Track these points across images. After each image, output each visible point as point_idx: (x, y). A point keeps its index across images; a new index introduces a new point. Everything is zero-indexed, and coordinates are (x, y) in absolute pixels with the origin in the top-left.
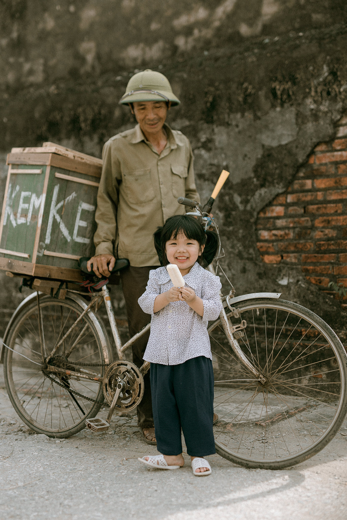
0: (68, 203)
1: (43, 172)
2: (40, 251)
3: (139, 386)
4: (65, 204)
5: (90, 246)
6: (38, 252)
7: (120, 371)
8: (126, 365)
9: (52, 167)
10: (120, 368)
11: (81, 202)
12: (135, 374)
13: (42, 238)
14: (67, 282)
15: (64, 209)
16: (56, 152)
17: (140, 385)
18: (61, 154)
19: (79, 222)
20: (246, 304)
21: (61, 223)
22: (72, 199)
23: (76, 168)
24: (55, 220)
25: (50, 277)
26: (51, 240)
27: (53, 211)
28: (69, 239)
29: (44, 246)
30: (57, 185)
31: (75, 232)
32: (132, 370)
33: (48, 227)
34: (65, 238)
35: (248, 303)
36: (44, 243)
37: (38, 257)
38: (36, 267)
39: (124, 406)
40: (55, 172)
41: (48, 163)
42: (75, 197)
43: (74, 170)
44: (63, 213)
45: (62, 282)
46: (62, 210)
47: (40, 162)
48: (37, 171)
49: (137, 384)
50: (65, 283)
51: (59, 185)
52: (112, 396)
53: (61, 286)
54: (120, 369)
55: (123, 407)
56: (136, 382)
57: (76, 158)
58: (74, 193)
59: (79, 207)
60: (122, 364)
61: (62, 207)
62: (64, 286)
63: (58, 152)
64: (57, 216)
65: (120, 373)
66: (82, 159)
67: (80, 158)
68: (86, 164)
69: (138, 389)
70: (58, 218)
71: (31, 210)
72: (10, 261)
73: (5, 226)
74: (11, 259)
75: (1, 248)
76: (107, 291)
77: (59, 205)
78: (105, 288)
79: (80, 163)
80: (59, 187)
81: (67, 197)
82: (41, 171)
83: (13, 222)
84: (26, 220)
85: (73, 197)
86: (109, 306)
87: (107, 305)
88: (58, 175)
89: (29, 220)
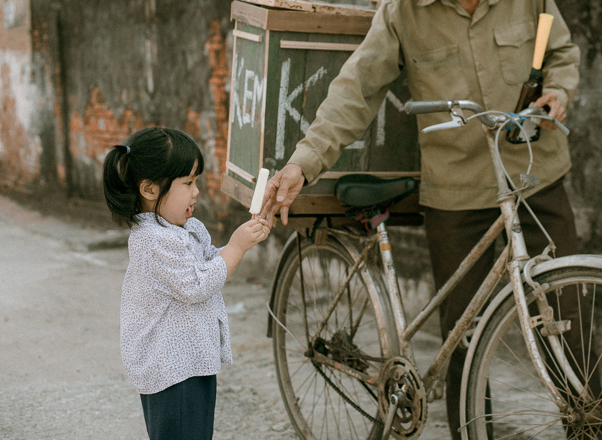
0: (311, 87)
1: (263, 39)
3: (420, 403)
4: (306, 89)
5: (365, 153)
7: (397, 373)
8: (403, 365)
9: (273, 33)
10: (396, 368)
12: (414, 382)
13: (269, 150)
14: (329, 216)
15: (305, 98)
17: (421, 400)
18: (288, 7)
20: (565, 274)
21: (302, 122)
22: (319, 80)
23: (319, 27)
24: (289, 118)
26: (287, 153)
27: (284, 104)
29: (275, 164)
30: (287, 60)
32: (410, 375)
35: (567, 273)
36: (274, 159)
40: (280, 39)
41: (265, 27)
42: (324, 74)
43: (315, 31)
44: (304, 105)
45: (320, 217)
46: (303, 100)
47: (258, 22)
48: (256, 38)
49: (418, 399)
50: (325, 218)
51: (289, 59)
53: (316, 225)
54: (397, 371)
55: (402, 434)
56: (416, 396)
57: (318, 10)
58: (322, 68)
60: (399, 362)
61: (301, 95)
62: (324, 223)
63: (281, 5)
64: (293, 111)
65: (397, 377)
66: (331, 9)
67: (327, 8)
68: (338, 16)
69: (419, 407)
70: (295, 115)
71: (254, 103)
72: (237, 184)
73: (233, 124)
74: (238, 182)
75: (230, 160)
76: (385, 233)
77: (295, 93)
78: (381, 227)
79: (326, 18)
80: (291, 62)
81: (310, 77)
82: (260, 38)
83: (240, 119)
84: (251, 118)
85: (321, 76)
86: (387, 261)
87: (383, 258)
88: (285, 45)
89: (253, 119)
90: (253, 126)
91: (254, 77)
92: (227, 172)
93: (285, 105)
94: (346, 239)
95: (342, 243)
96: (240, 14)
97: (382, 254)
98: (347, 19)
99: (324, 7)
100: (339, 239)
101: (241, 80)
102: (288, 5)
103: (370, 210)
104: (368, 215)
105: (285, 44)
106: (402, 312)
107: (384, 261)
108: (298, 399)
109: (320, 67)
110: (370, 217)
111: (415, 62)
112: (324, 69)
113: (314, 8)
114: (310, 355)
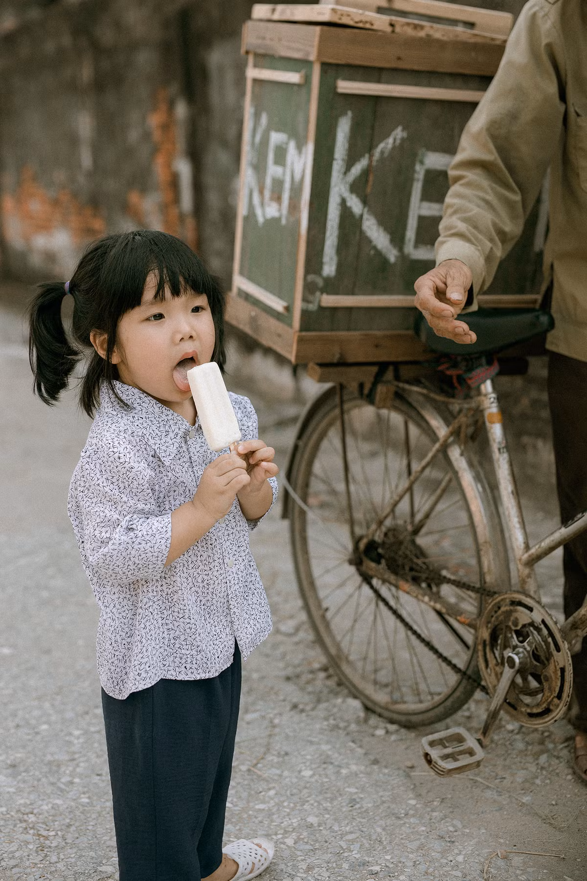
0: (382, 159)
1: (307, 79)
2: (311, 298)
3: (559, 673)
4: (374, 163)
6: (305, 300)
7: (517, 619)
8: (531, 609)
9: (326, 67)
10: (516, 611)
11: (424, 150)
12: (550, 640)
13: (314, 262)
14: (396, 365)
15: (371, 178)
16: (335, 19)
17: (563, 670)
18: (351, 23)
19: (419, 208)
21: (365, 216)
22: (394, 148)
23: (399, 58)
24: (346, 211)
25: (341, 361)
26: (340, 266)
28: (392, 255)
29: (321, 284)
30: (346, 114)
31: (411, 234)
32: (542, 626)
33: (328, 234)
34: (379, 253)
36: (321, 276)
37: (305, 313)
38: (301, 340)
39: (523, 710)
40: (337, 78)
41: (312, 57)
42: (403, 140)
43: (393, 65)
44: (369, 190)
45: (383, 367)
46: (367, 181)
47: (299, 50)
48: (293, 77)
49: (556, 667)
50: (391, 368)
51: (350, 113)
52: (496, 675)
53: (378, 379)
54: (515, 615)
55: (522, 712)
56: (552, 661)
57: (398, 29)
58: (400, 129)
59: (418, 167)
60: (520, 604)
61: (366, 173)
62: (389, 375)
63: (340, 19)
64: (352, 199)
65: (516, 625)
66: (419, 29)
67: (413, 26)
68: (429, 41)
69: (556, 678)
70: (355, 205)
71: (287, 185)
72: (254, 312)
73: (246, 219)
74: (256, 309)
75: (242, 273)
76: (493, 395)
77: (357, 169)
78: (487, 387)
79: (411, 43)
80: (353, 119)
81: (379, 143)
82: (301, 77)
83: (259, 212)
84: (280, 210)
85: (398, 142)
86: (497, 440)
87: (490, 435)
88: (345, 88)
89: (285, 211)
90: (284, 222)
91: (287, 144)
92: (235, 290)
93: (340, 189)
94: (421, 398)
95: (415, 404)
96: (260, 41)
97: (488, 428)
98: (442, 45)
99: (408, 24)
100: (410, 400)
101: (261, 150)
102: (352, 19)
103: (471, 359)
104: (467, 366)
105: (345, 86)
106: (520, 520)
107: (491, 438)
108: (327, 609)
109: (396, 127)
110: (470, 369)
111: (578, 115)
112: (403, 130)
113: (392, 25)
114: (357, 561)
